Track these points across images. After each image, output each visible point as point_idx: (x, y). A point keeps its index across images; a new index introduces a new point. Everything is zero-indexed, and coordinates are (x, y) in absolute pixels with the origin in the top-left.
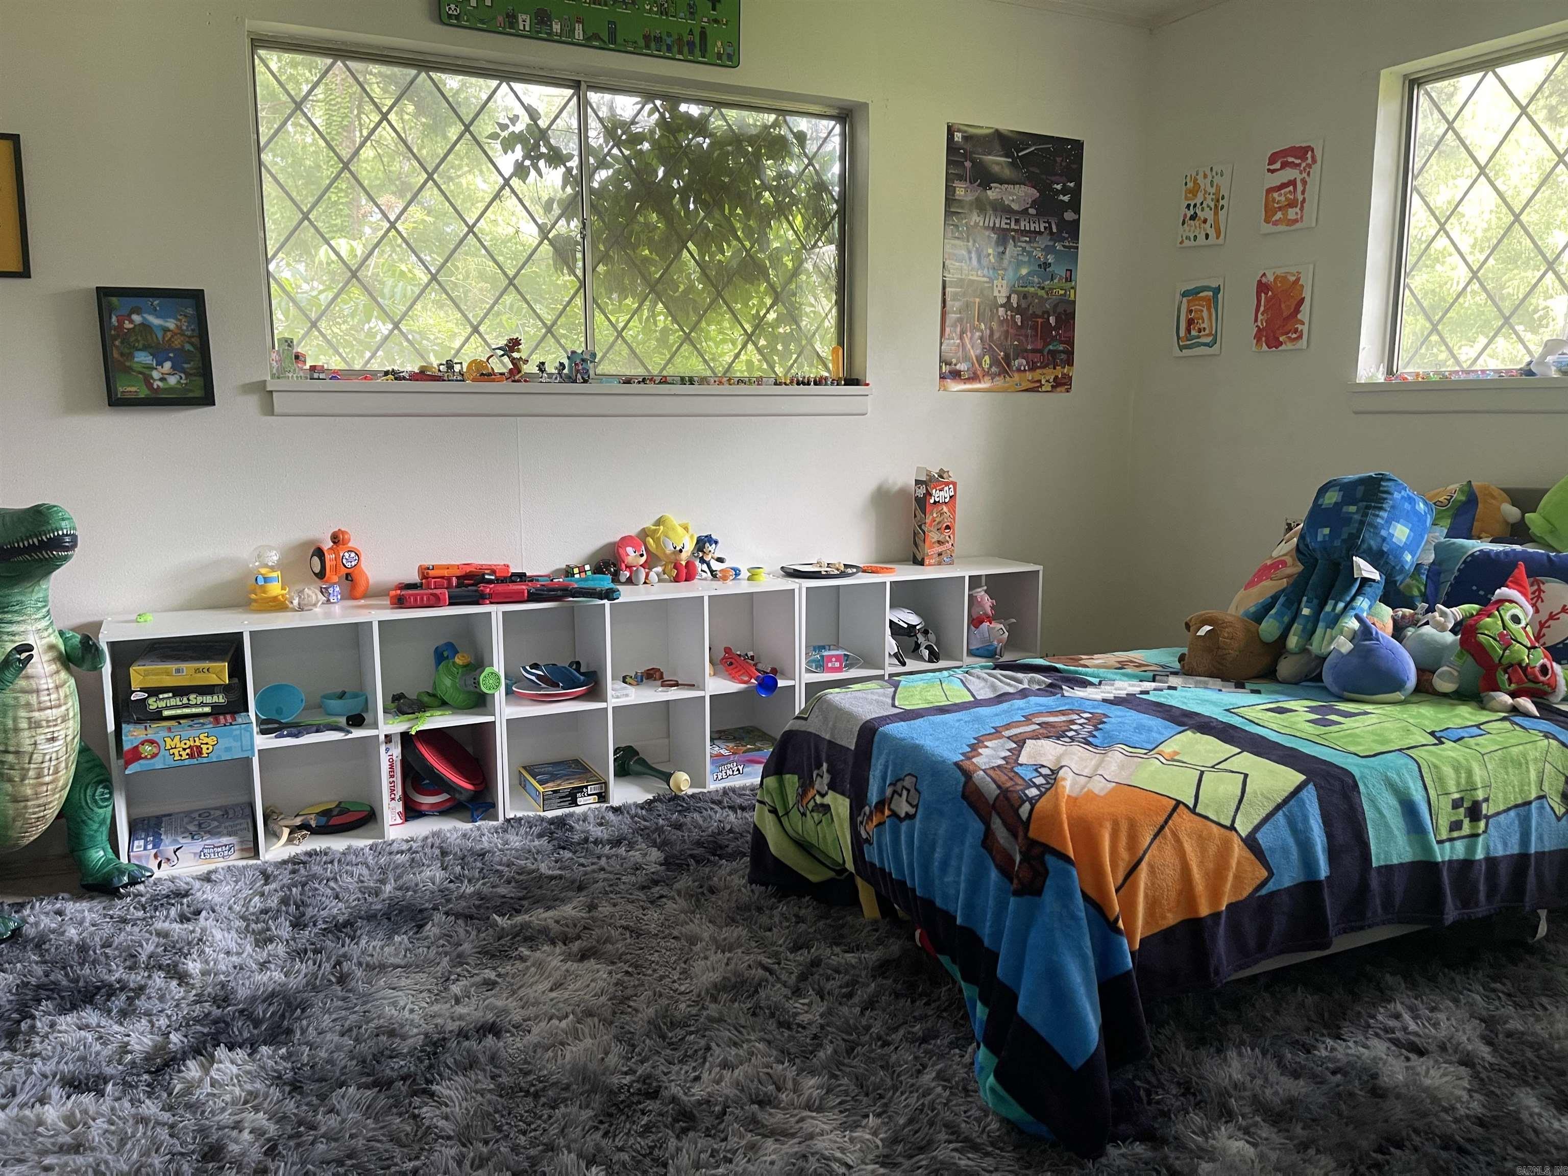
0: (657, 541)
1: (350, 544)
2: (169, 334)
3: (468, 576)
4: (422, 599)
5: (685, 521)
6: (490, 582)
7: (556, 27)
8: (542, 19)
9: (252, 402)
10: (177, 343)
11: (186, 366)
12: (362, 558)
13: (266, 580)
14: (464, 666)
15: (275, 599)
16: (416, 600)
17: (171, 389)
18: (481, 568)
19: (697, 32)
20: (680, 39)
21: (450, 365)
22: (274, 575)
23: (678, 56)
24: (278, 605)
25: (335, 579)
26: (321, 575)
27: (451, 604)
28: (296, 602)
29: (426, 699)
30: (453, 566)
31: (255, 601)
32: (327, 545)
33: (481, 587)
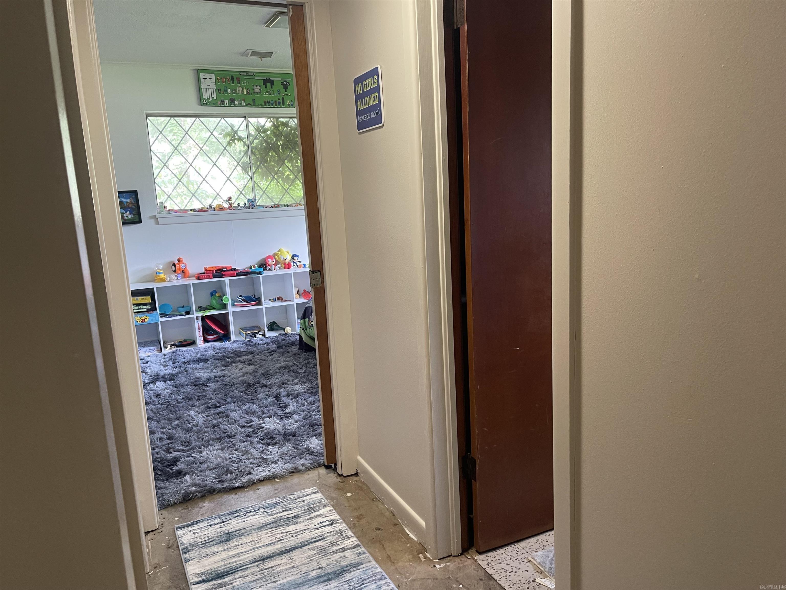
0: (278, 257)
1: (183, 262)
2: (128, 204)
3: (219, 270)
4: (205, 277)
5: (287, 250)
6: (225, 271)
7: (236, 103)
8: (232, 101)
9: (153, 221)
10: (130, 206)
11: (133, 212)
12: (187, 266)
13: (159, 273)
14: (219, 297)
15: (162, 279)
16: (203, 277)
17: (130, 219)
18: (223, 267)
19: (281, 99)
20: (276, 102)
21: (210, 206)
22: (162, 272)
23: (275, 107)
24: (163, 280)
25: (179, 272)
26: (175, 271)
27: (213, 278)
28: (168, 279)
29: (208, 307)
30: (214, 267)
31: (156, 279)
32: (176, 262)
33: (222, 272)
